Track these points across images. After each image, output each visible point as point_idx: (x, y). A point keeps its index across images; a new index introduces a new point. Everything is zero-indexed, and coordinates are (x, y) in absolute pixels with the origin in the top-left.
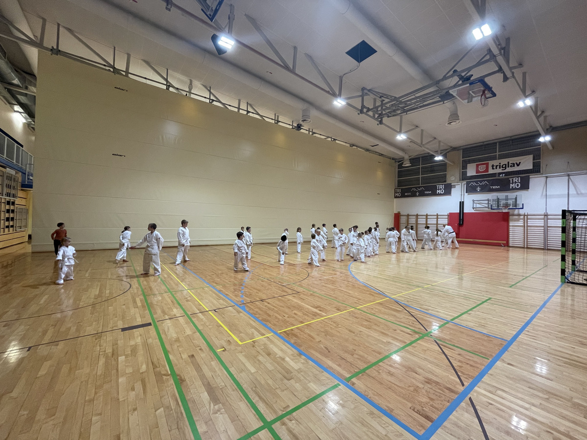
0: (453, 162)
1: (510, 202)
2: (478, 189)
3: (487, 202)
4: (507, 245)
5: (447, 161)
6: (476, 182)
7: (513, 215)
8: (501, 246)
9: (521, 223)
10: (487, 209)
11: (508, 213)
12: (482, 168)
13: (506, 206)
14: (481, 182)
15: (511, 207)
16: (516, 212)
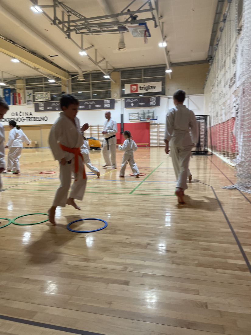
0: (115, 81)
1: (151, 115)
2: (132, 105)
3: (137, 115)
4: (149, 146)
5: (111, 80)
6: (131, 99)
7: (152, 124)
8: (146, 147)
9: (155, 130)
10: (137, 120)
11: (149, 123)
12: (134, 88)
13: (148, 118)
14: (134, 99)
15: (151, 119)
16: (153, 122)
